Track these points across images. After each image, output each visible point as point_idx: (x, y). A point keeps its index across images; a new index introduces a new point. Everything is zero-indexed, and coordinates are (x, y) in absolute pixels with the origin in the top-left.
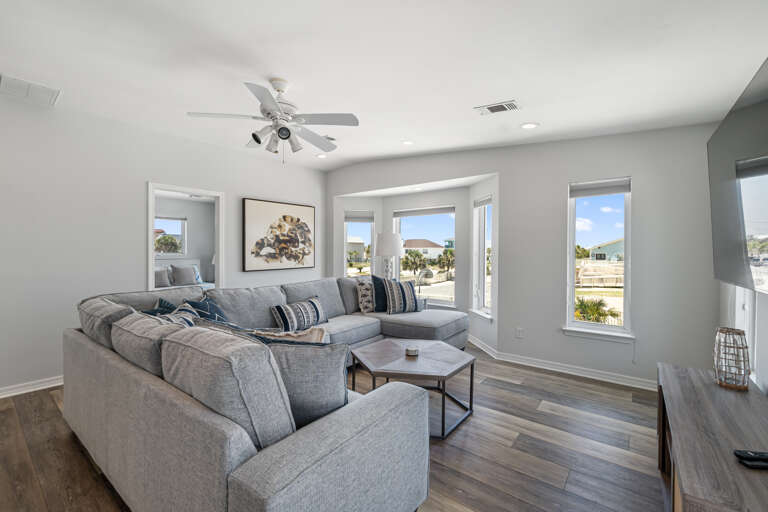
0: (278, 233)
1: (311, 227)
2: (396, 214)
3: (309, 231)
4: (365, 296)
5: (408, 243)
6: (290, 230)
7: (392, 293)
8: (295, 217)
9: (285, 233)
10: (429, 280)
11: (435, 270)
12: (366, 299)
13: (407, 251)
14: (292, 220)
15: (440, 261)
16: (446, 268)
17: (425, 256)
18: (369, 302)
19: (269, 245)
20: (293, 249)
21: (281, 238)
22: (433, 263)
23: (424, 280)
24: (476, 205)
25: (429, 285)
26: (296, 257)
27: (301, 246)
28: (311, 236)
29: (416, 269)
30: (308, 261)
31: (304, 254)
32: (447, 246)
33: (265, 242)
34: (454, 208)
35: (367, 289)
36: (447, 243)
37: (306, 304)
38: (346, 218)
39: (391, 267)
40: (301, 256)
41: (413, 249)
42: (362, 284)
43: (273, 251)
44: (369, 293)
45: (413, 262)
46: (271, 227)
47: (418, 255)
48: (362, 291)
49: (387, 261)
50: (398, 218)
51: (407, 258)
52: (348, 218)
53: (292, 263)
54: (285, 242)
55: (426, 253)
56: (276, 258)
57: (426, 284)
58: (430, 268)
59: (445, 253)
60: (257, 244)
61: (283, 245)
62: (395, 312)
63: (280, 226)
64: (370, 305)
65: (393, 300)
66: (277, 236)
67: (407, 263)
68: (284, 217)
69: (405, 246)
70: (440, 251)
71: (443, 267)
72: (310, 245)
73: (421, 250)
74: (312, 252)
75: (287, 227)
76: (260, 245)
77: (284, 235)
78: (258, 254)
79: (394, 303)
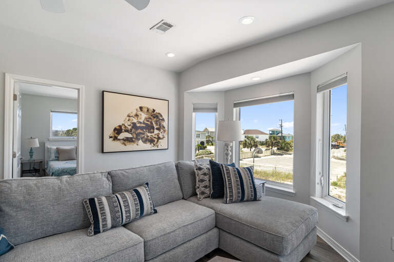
0: (135, 121)
1: (165, 117)
2: (236, 105)
3: (163, 120)
4: (202, 181)
5: (246, 132)
6: (146, 118)
7: (230, 180)
8: (151, 108)
9: (142, 121)
10: (259, 155)
11: (263, 148)
12: (204, 184)
13: (246, 137)
14: (148, 110)
15: (266, 143)
16: (271, 147)
17: (257, 139)
18: (206, 187)
19: (127, 131)
20: (149, 134)
21: (138, 125)
22: (262, 144)
23: (256, 154)
24: (319, 89)
25: (260, 157)
26: (151, 141)
27: (156, 132)
28: (165, 124)
29: (251, 147)
30: (163, 144)
31: (159, 138)
32: (270, 134)
33: (123, 128)
34: (293, 95)
35: (205, 174)
36: (271, 132)
37: (128, 195)
38: (194, 109)
39: (232, 151)
40: (156, 140)
41: (249, 135)
42: (200, 169)
43: (129, 135)
44: (206, 178)
45: (250, 143)
46: (129, 116)
47: (252, 139)
48: (199, 175)
49: (227, 145)
50: (238, 108)
51: (246, 141)
52: (195, 110)
53: (148, 146)
54: (142, 128)
55: (258, 138)
56: (133, 141)
57: (257, 157)
58: (260, 147)
59: (270, 138)
60: (115, 129)
61: (139, 131)
62: (232, 202)
63: (137, 115)
64: (207, 191)
65: (231, 188)
66: (134, 124)
67: (246, 144)
68: (141, 108)
69: (244, 133)
70: (267, 137)
71: (268, 146)
72: (165, 131)
73: (254, 136)
74: (166, 136)
75: (143, 116)
76: (118, 130)
77: (140, 123)
78: (115, 138)
79: (231, 192)
